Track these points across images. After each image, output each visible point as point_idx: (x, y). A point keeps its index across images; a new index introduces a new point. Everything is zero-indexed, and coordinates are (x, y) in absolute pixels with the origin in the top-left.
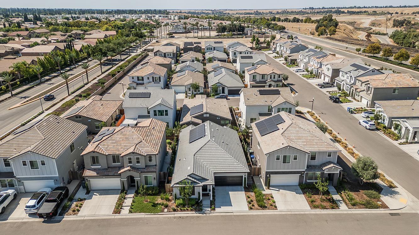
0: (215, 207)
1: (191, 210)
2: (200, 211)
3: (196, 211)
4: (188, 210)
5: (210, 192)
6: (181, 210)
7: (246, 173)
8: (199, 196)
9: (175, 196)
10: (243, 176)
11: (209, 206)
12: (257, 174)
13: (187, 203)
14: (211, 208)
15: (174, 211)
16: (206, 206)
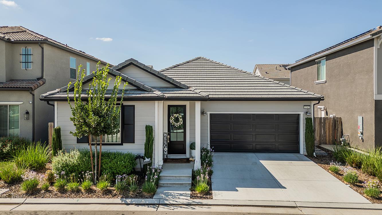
1: (107, 192)
2: (142, 197)
3: (127, 197)
4: (90, 191)
5: (193, 151)
6: (62, 190)
7: (310, 106)
8: (149, 141)
9: (57, 139)
10: (299, 114)
11: (184, 183)
12: (330, 138)
13: (96, 164)
14: (192, 191)
15: (29, 195)
16: (174, 183)
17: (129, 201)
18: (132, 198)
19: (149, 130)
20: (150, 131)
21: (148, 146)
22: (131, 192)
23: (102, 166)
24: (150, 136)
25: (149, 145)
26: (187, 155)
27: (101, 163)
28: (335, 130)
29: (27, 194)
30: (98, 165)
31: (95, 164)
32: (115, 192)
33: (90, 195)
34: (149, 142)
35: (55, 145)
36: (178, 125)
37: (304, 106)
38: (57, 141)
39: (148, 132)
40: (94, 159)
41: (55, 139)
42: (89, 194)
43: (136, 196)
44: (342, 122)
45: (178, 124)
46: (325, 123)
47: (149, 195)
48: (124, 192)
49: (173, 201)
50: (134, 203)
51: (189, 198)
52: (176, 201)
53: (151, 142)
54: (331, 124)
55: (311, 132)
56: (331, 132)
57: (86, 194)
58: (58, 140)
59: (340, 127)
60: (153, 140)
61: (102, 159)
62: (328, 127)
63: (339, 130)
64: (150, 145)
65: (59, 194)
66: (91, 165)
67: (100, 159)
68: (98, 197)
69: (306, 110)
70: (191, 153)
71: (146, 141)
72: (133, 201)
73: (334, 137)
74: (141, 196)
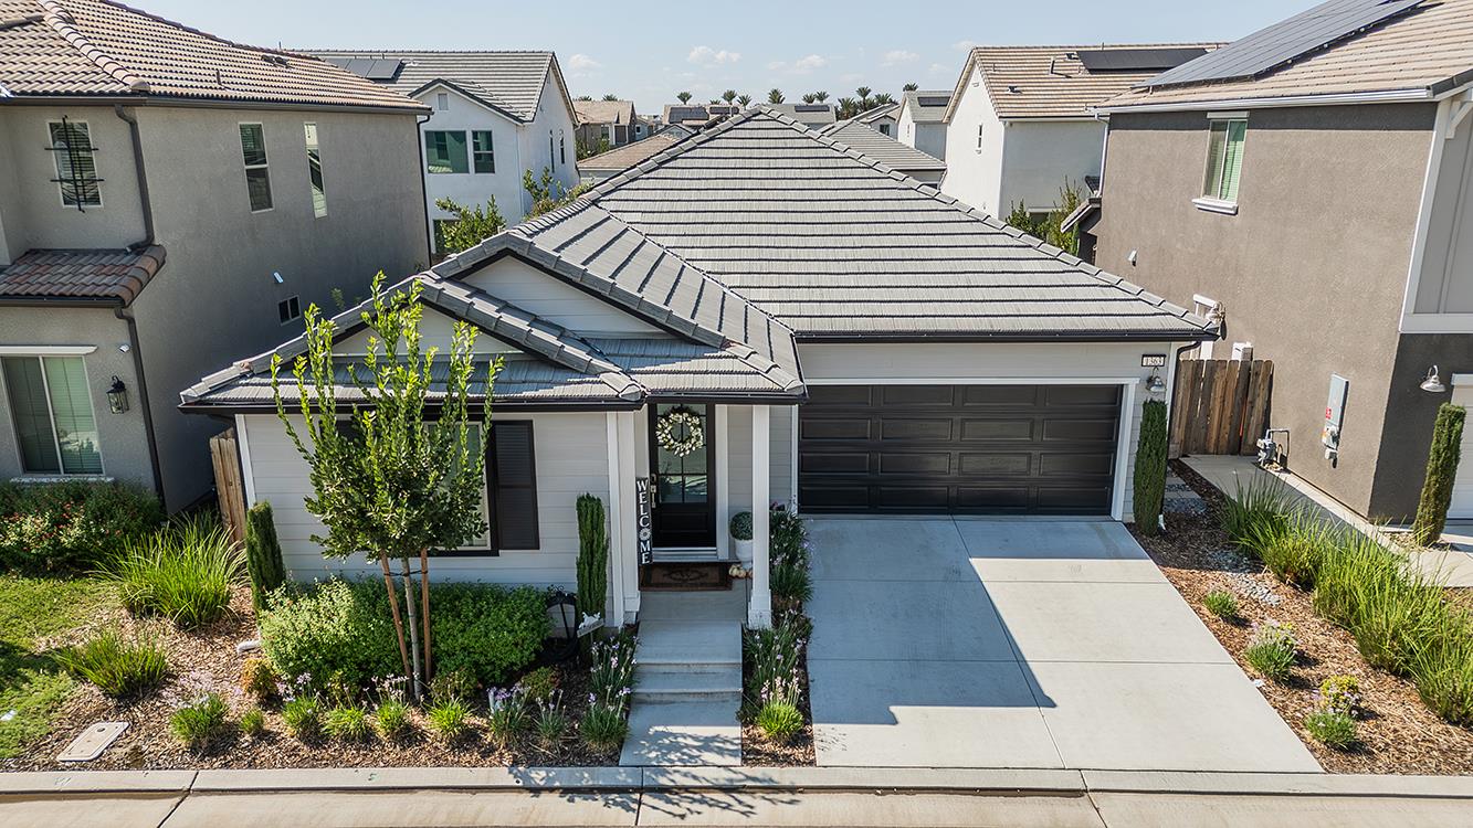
0: (804, 708)
1: (465, 741)
2: (583, 758)
3: (533, 762)
4: (407, 735)
5: (742, 544)
6: (312, 734)
7: (1164, 356)
8: (592, 553)
9: (263, 547)
10: (1122, 385)
11: (717, 690)
12: (1223, 431)
13: (414, 639)
14: (745, 724)
15: (203, 756)
16: (685, 690)
17: (539, 776)
18: (549, 763)
19: (591, 513)
20: (595, 517)
21: (591, 569)
22: (545, 742)
23: (434, 644)
24: (596, 536)
25: (591, 565)
26: (721, 551)
27: (431, 633)
28: (1243, 403)
29: (193, 750)
30: (420, 639)
31: (410, 637)
32: (489, 737)
33: (408, 753)
34: (593, 557)
35: (260, 568)
36: (685, 450)
37: (1144, 356)
38: (265, 553)
39: (589, 522)
40: (405, 626)
41: (258, 548)
42: (404, 749)
43: (563, 752)
44: (1272, 376)
45: (688, 446)
46: (1211, 380)
47: (605, 750)
48: (523, 741)
49: (685, 775)
50: (557, 784)
51: (738, 761)
52: (695, 777)
53: (598, 556)
54: (1232, 385)
55: (1157, 454)
56: (1228, 413)
57: (395, 747)
58: (269, 550)
59: (1263, 393)
60: (605, 549)
61: (433, 623)
62: (1219, 393)
63: (1260, 404)
64: (595, 567)
65: (305, 751)
66: (398, 640)
67: (425, 622)
68: (438, 761)
69: (1148, 372)
70: (732, 549)
71: (581, 553)
72: (553, 779)
73: (1236, 428)
74: (579, 755)
